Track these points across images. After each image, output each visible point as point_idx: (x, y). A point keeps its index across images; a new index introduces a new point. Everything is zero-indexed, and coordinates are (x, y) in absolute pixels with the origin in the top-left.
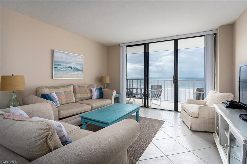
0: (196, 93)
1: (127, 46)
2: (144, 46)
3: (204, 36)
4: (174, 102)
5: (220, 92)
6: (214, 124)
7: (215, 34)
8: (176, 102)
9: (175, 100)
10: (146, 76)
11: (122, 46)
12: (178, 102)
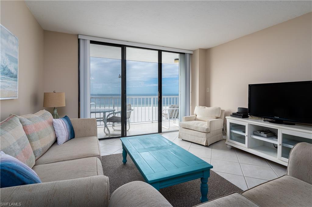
4: (158, 121)
8: (160, 122)
9: (159, 119)
12: (162, 121)
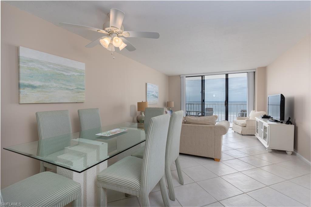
0: (241, 113)
1: (186, 77)
2: (201, 77)
3: (247, 72)
5: (258, 111)
6: (255, 130)
7: (254, 72)
10: (203, 101)
11: (183, 77)
